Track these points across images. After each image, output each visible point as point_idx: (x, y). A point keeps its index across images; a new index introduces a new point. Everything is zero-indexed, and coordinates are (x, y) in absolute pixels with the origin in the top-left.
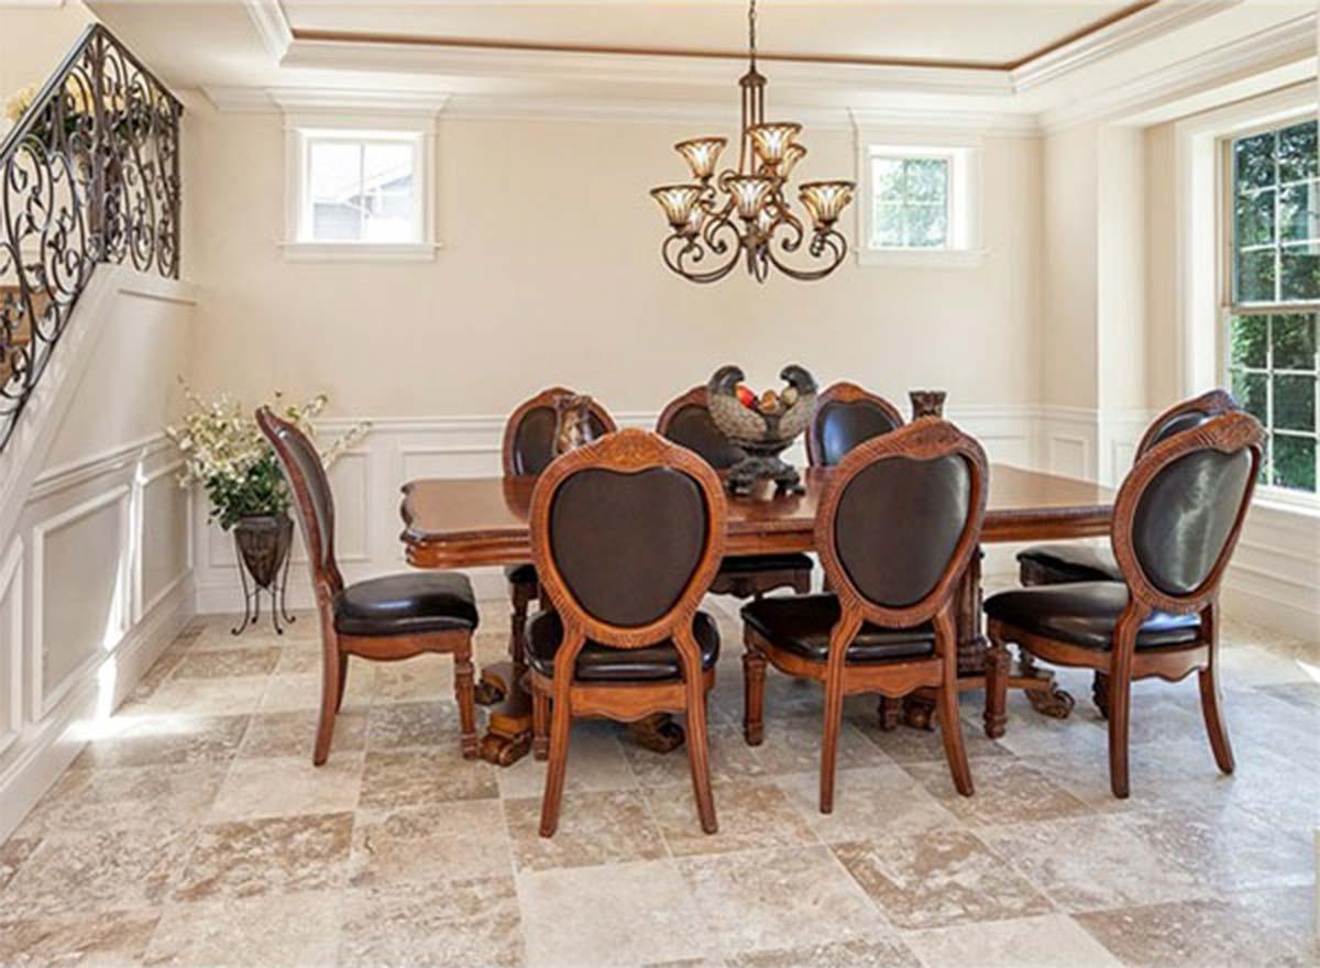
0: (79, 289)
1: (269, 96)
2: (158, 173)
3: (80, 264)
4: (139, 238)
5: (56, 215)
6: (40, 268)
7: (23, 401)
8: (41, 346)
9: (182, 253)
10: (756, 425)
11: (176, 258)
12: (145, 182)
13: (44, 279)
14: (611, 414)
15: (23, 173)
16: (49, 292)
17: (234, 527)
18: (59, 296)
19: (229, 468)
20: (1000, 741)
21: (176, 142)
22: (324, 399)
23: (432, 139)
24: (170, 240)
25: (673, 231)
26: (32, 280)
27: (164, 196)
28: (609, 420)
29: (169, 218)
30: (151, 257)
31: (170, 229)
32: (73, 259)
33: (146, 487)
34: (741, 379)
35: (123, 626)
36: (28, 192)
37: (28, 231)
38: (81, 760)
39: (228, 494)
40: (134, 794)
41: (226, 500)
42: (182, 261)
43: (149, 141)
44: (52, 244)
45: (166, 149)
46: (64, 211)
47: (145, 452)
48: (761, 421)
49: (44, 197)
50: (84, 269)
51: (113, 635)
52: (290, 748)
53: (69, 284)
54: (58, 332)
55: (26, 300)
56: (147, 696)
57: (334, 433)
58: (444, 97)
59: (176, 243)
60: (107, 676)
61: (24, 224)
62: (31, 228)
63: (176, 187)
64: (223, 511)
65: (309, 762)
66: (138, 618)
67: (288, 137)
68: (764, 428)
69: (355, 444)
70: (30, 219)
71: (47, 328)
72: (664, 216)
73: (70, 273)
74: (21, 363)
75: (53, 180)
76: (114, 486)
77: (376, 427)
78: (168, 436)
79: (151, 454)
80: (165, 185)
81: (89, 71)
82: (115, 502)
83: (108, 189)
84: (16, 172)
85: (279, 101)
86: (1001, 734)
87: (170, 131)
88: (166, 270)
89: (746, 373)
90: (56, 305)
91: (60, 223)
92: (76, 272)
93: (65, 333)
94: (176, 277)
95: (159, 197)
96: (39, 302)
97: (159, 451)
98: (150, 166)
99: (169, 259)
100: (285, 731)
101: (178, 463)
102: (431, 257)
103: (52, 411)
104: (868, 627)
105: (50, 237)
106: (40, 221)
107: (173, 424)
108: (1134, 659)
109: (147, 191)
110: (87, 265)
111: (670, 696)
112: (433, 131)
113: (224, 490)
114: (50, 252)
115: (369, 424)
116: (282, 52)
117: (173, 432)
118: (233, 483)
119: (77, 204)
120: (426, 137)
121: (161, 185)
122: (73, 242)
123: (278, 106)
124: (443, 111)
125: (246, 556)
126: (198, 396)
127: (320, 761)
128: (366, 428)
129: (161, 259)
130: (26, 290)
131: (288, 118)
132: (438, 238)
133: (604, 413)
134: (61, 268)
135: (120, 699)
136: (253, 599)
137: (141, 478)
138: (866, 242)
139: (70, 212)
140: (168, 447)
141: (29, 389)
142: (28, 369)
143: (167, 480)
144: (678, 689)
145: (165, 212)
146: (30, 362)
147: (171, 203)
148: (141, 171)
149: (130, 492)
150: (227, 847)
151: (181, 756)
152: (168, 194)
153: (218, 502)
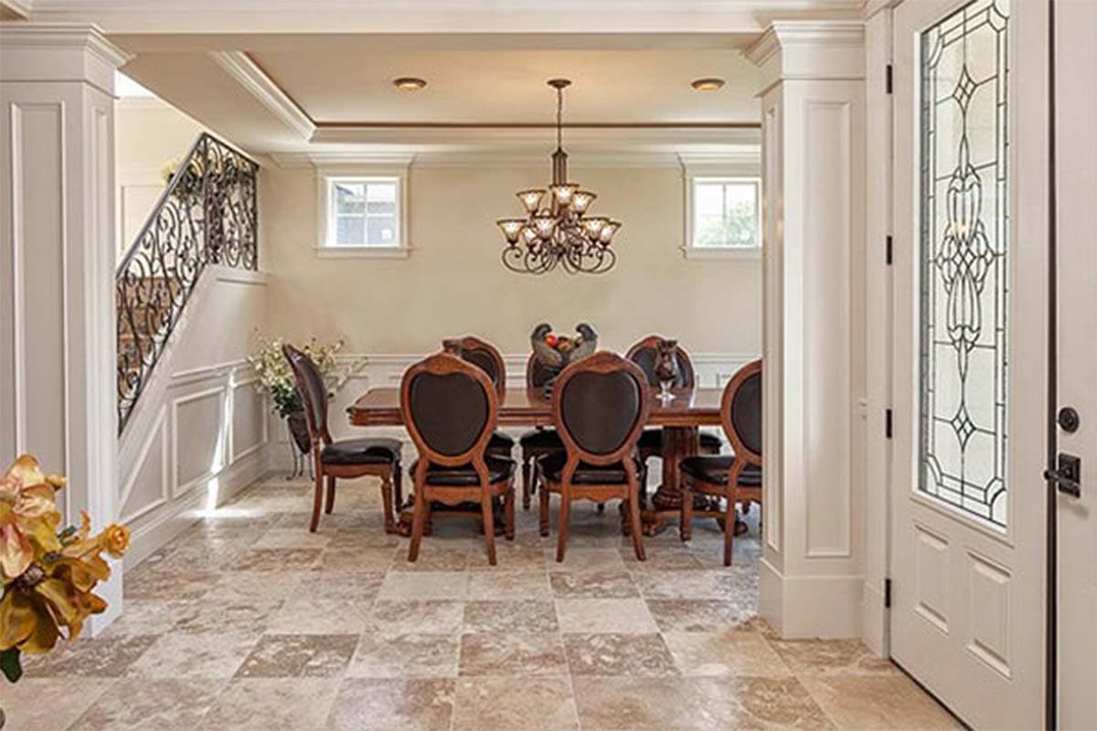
0: (196, 279)
1: (308, 158)
2: (242, 207)
3: (196, 265)
4: (230, 247)
5: (183, 240)
6: (174, 269)
7: (167, 337)
8: (176, 310)
9: (259, 254)
10: (556, 357)
11: (255, 257)
12: (234, 213)
13: (176, 274)
14: (502, 355)
15: (166, 221)
16: (179, 281)
17: (287, 417)
18: (185, 283)
19: (282, 381)
20: (687, 543)
21: (254, 187)
22: (342, 343)
23: (405, 182)
24: (251, 248)
25: (509, 245)
26: (170, 274)
27: (247, 222)
28: (500, 358)
29: (251, 234)
30: (238, 258)
31: (251, 240)
32: (192, 263)
33: (235, 389)
34: (550, 330)
35: (222, 463)
36: (168, 231)
37: (168, 251)
38: (198, 524)
39: (284, 398)
40: (220, 537)
41: (283, 401)
42: (259, 260)
43: (237, 192)
44: (181, 256)
45: (248, 193)
46: (187, 238)
47: (235, 369)
48: (558, 355)
49: (176, 232)
50: (198, 269)
51: (216, 467)
52: (301, 525)
53: (190, 277)
54: (184, 302)
55: (167, 285)
56: (234, 503)
57: (347, 364)
58: (412, 155)
59: (255, 248)
60: (213, 487)
61: (167, 247)
62: (170, 248)
63: (255, 215)
64: (281, 407)
65: (307, 531)
66: (231, 462)
67: (320, 182)
68: (560, 359)
69: (359, 371)
70: (169, 244)
71: (179, 301)
72: (504, 237)
73: (190, 270)
74: (166, 318)
75: (181, 222)
76: (215, 386)
77: (370, 360)
78: (249, 362)
79: (238, 371)
80: (248, 215)
81: (200, 160)
82: (217, 394)
83: (211, 221)
84: (162, 221)
85: (314, 160)
86: (688, 539)
87: (251, 181)
88: (249, 265)
89: (552, 327)
90: (183, 287)
91: (185, 244)
92: (194, 270)
93: (188, 302)
94: (256, 269)
95: (243, 222)
96: (175, 286)
97: (243, 370)
98: (237, 205)
99: (250, 258)
100: (302, 519)
101: (256, 378)
102: (405, 254)
103: (181, 342)
104: (583, 466)
105: (180, 252)
106: (174, 245)
107: (252, 355)
108: (738, 490)
109: (235, 219)
110: (200, 265)
111: (472, 493)
112: (405, 176)
113: (282, 395)
114: (180, 260)
115: (366, 358)
116: (310, 135)
117: (251, 359)
118: (286, 391)
119: (194, 233)
120: (401, 181)
121: (245, 214)
122: (192, 253)
123: (312, 163)
124: (411, 164)
125: (295, 435)
126: (266, 339)
127: (313, 530)
128: (365, 361)
129: (246, 259)
130: (167, 280)
131: (320, 171)
132: (410, 243)
133: (498, 354)
134: (186, 269)
135: (220, 502)
136: (299, 460)
137: (232, 384)
138: (692, 242)
139: (190, 237)
140: (249, 369)
141: (170, 331)
142: (169, 321)
143: (249, 388)
144: (477, 490)
145: (248, 230)
146: (170, 318)
147: (252, 225)
148: (232, 209)
149: (225, 390)
150: (259, 556)
151: (247, 526)
152: (250, 220)
153: (278, 401)
